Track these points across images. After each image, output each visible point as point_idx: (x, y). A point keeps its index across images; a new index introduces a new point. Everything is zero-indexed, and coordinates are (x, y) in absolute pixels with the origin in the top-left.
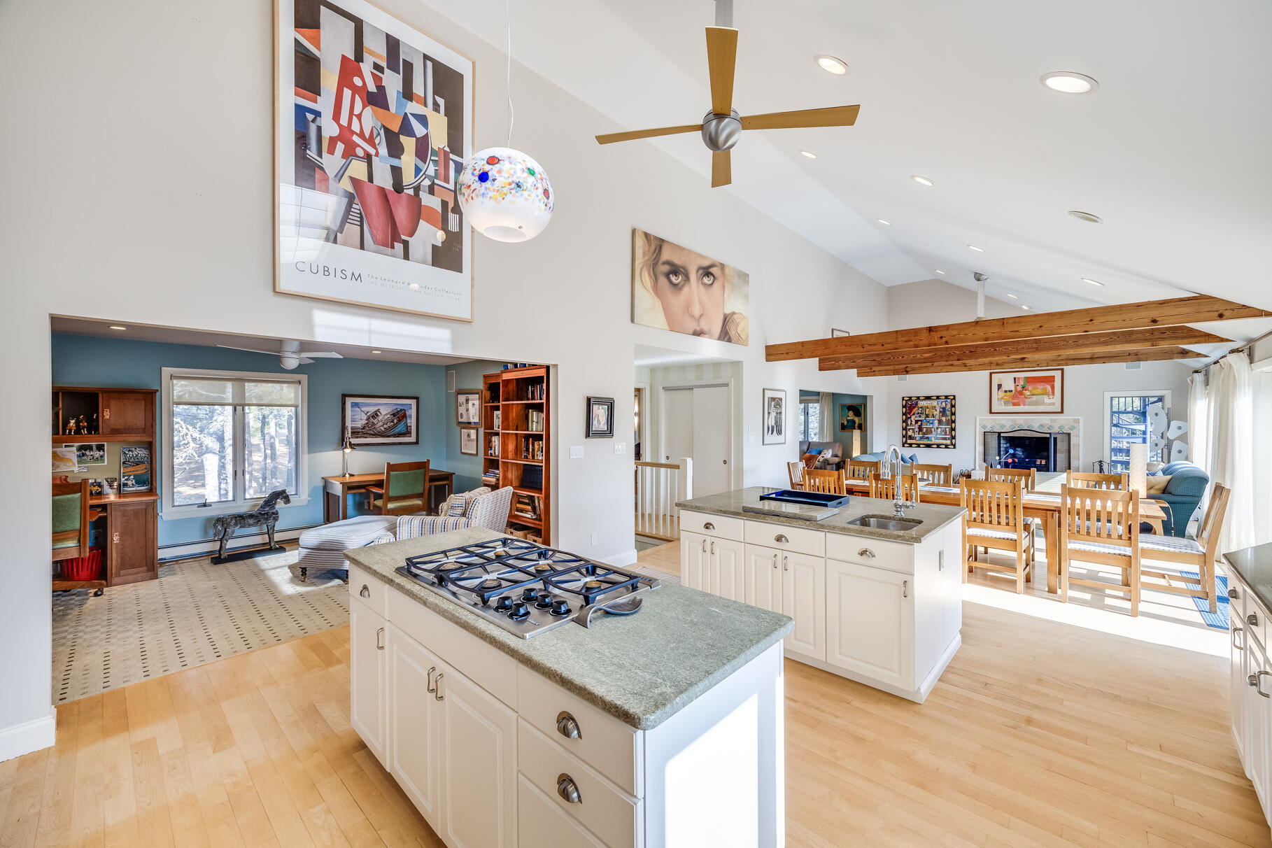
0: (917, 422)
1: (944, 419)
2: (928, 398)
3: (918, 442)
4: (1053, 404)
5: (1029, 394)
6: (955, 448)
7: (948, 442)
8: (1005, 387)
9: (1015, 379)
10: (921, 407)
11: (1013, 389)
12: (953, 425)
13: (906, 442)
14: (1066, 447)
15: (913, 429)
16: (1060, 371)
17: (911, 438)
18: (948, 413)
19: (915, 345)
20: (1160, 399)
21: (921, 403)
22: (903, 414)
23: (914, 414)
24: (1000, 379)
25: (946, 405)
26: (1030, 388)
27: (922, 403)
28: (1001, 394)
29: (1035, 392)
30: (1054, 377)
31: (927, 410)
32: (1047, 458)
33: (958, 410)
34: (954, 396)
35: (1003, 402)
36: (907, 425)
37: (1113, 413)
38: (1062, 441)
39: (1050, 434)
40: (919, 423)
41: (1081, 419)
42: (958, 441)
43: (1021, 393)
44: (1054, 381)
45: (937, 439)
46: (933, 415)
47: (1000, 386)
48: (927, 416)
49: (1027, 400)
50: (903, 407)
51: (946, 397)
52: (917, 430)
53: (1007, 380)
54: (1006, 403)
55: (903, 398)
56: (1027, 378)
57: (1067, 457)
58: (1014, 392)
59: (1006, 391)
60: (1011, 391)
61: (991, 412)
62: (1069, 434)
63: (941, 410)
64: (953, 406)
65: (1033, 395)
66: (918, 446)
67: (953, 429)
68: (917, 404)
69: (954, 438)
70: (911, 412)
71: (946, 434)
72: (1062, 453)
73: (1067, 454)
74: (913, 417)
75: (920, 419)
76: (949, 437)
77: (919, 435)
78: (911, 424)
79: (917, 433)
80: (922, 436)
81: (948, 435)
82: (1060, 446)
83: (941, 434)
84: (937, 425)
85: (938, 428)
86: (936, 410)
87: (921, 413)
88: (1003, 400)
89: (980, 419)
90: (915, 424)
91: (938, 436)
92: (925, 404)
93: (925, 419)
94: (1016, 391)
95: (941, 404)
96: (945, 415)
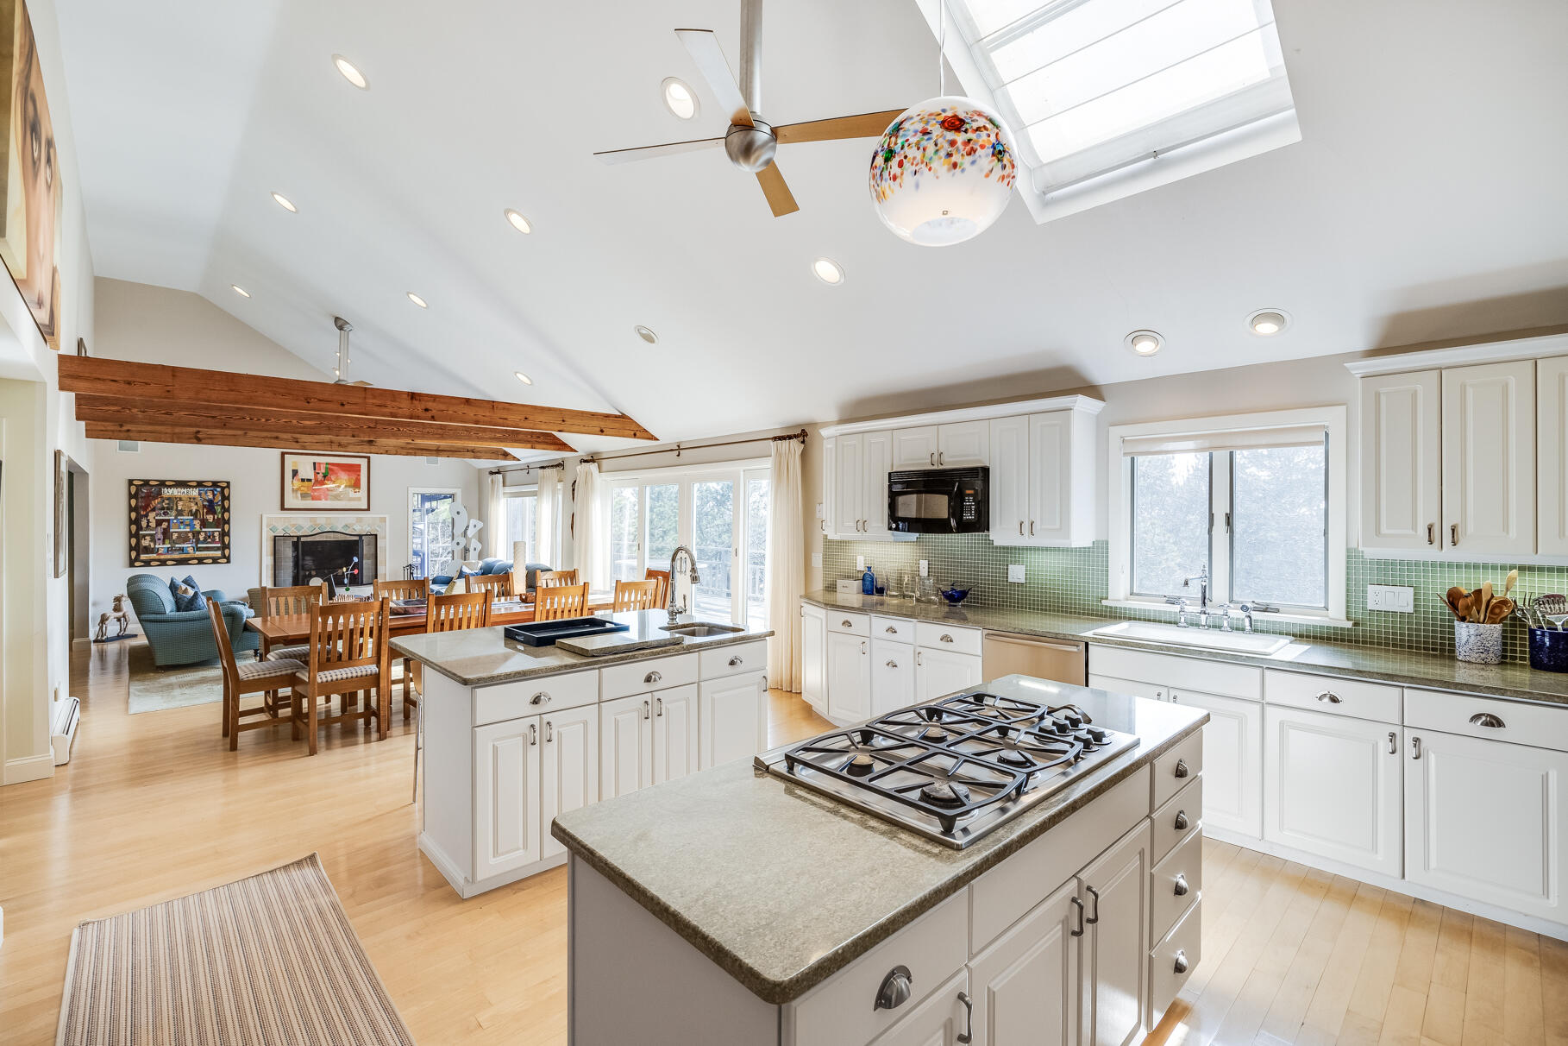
0: (159, 523)
1: (210, 518)
2: (181, 484)
3: (162, 557)
4: (359, 499)
5: (332, 485)
6: (228, 562)
7: (218, 553)
8: (302, 475)
9: (314, 463)
10: (168, 499)
11: (312, 477)
12: (226, 526)
13: (137, 559)
14: (373, 551)
15: (151, 535)
16: (366, 460)
17: (147, 550)
18: (218, 509)
19: (391, 413)
21: (167, 492)
22: (131, 509)
23: (154, 510)
24: (295, 463)
25: (214, 495)
26: (333, 477)
27: (169, 492)
28: (297, 484)
29: (339, 483)
30: (360, 465)
31: (181, 503)
33: (234, 504)
34: (228, 483)
35: (299, 495)
36: (140, 528)
38: (369, 545)
39: (357, 536)
40: (165, 525)
41: (388, 518)
42: (235, 551)
43: (322, 483)
44: (360, 471)
45: (199, 549)
46: (191, 511)
47: (295, 473)
48: (180, 513)
49: (329, 493)
50: (131, 496)
51: (215, 484)
52: (160, 536)
53: (304, 465)
54: (303, 496)
55: (131, 481)
56: (329, 464)
57: (374, 563)
58: (313, 481)
59: (303, 480)
60: (309, 480)
61: (283, 508)
62: (376, 535)
63: (206, 503)
64: (226, 498)
65: (337, 486)
66: (163, 563)
67: (225, 534)
68: (160, 493)
69: (226, 546)
70: (147, 505)
71: (214, 541)
72: (368, 558)
73: (374, 560)
74: (152, 516)
75: (167, 518)
76: (219, 545)
77: (164, 544)
78: (148, 526)
79: (161, 541)
80: (169, 546)
81: (217, 542)
82: (367, 550)
83: (205, 541)
84: (198, 528)
85: (199, 533)
86: (197, 504)
87: (168, 508)
88: (299, 492)
89: (268, 518)
90: (157, 526)
91: (199, 546)
92: (176, 494)
93: (176, 518)
94: (316, 481)
95: (206, 493)
96: (213, 512)
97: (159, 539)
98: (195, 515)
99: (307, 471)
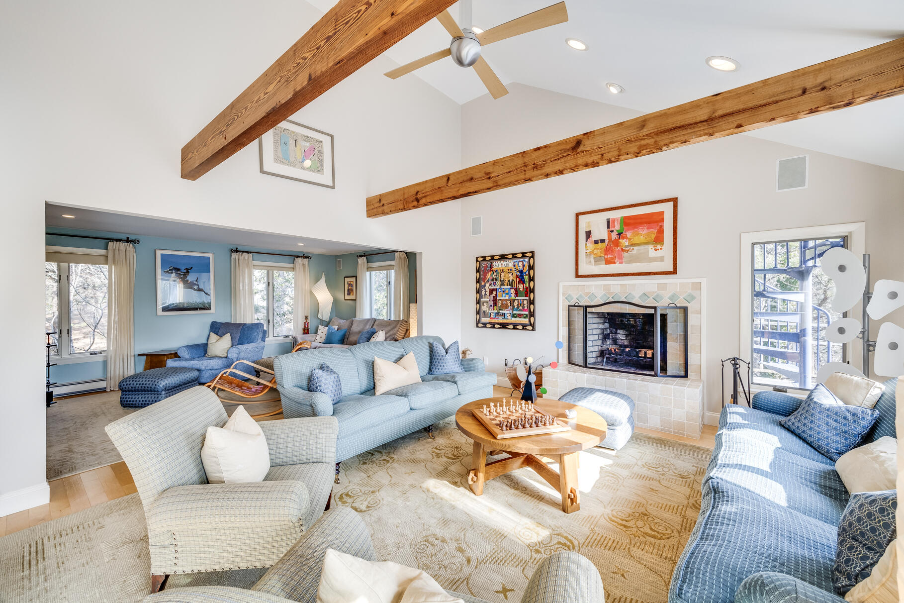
0: (491, 291)
1: (521, 286)
2: (503, 257)
3: (493, 321)
4: (662, 259)
5: (627, 244)
6: (533, 329)
7: (526, 321)
8: (594, 236)
9: (608, 220)
10: (496, 271)
11: (605, 237)
12: (532, 295)
13: (480, 321)
14: (680, 331)
15: (487, 302)
16: (672, 203)
17: (485, 314)
18: (526, 278)
20: (844, 242)
21: (496, 265)
22: (477, 281)
23: (488, 281)
24: (588, 223)
25: (523, 266)
26: (629, 234)
27: (498, 265)
28: (591, 246)
29: (636, 240)
30: (663, 212)
31: (503, 274)
32: (652, 347)
33: (539, 273)
34: (533, 253)
35: (592, 259)
36: (481, 296)
37: (754, 271)
38: (675, 321)
39: (655, 308)
40: (494, 293)
41: (704, 282)
42: (538, 320)
43: (616, 243)
44: (662, 220)
45: (514, 316)
46: (509, 281)
47: (588, 234)
48: (503, 284)
49: (625, 254)
50: (477, 271)
51: (524, 255)
52: (491, 303)
53: (597, 224)
54: (597, 260)
55: (477, 258)
56: (625, 218)
57: (682, 347)
58: (607, 241)
59: (596, 242)
60: (603, 241)
61: (578, 276)
62: (685, 310)
63: (518, 273)
64: (531, 268)
65: (633, 245)
66: (493, 325)
67: (532, 302)
68: (491, 267)
69: (532, 314)
70: (485, 277)
71: (523, 310)
72: (675, 341)
73: (682, 343)
74: (487, 285)
75: (495, 287)
76: (527, 313)
77: (494, 310)
78: (485, 294)
79: (492, 307)
80: (496, 311)
81: (525, 311)
82: (674, 329)
83: (518, 309)
84: (513, 295)
85: (514, 300)
86: (512, 274)
87: (496, 280)
88: (592, 256)
89: (564, 286)
90: (490, 295)
91: (514, 312)
92: (500, 267)
93: (500, 288)
94: (610, 240)
95: (518, 264)
96: (522, 281)
97: (491, 306)
98: (511, 284)
99: (600, 232)
